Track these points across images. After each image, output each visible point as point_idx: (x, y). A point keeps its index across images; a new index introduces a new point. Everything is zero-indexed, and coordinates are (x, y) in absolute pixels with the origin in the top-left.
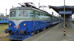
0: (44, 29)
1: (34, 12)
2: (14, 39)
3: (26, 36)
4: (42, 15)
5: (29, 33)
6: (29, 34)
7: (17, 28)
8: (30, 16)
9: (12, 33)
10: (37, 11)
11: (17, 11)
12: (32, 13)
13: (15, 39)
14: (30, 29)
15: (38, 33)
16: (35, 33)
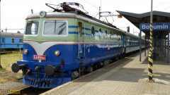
1: (80, 24)
2: (32, 86)
3: (60, 80)
4: (100, 30)
5: (66, 72)
6: (66, 74)
7: (40, 61)
8: (70, 33)
9: (29, 71)
10: (87, 22)
11: (40, 21)
12: (74, 27)
13: (34, 86)
14: (69, 63)
15: (89, 72)
16: (82, 72)
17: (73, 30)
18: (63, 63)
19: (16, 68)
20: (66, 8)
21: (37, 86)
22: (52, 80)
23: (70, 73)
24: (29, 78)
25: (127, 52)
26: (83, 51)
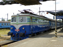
1: (31, 18)
5: (27, 35)
7: (17, 31)
9: (13, 35)
11: (17, 17)
17: (29, 20)
18: (26, 32)
23: (28, 35)
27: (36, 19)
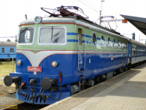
0: (110, 75)
1: (80, 30)
2: (26, 101)
3: (58, 94)
4: (103, 38)
5: (65, 86)
6: (64, 88)
7: (35, 73)
8: (68, 41)
9: (22, 84)
10: (88, 28)
11: (35, 27)
12: (73, 34)
13: (28, 102)
14: (67, 75)
15: (90, 86)
16: (82, 86)
17: (72, 37)
18: (61, 76)
19: (8, 80)
20: (64, 12)
21: (32, 102)
22: (48, 95)
23: (68, 86)
24: (23, 93)
25: (132, 63)
26: (83, 62)
27: (94, 35)
